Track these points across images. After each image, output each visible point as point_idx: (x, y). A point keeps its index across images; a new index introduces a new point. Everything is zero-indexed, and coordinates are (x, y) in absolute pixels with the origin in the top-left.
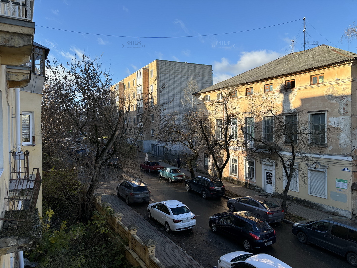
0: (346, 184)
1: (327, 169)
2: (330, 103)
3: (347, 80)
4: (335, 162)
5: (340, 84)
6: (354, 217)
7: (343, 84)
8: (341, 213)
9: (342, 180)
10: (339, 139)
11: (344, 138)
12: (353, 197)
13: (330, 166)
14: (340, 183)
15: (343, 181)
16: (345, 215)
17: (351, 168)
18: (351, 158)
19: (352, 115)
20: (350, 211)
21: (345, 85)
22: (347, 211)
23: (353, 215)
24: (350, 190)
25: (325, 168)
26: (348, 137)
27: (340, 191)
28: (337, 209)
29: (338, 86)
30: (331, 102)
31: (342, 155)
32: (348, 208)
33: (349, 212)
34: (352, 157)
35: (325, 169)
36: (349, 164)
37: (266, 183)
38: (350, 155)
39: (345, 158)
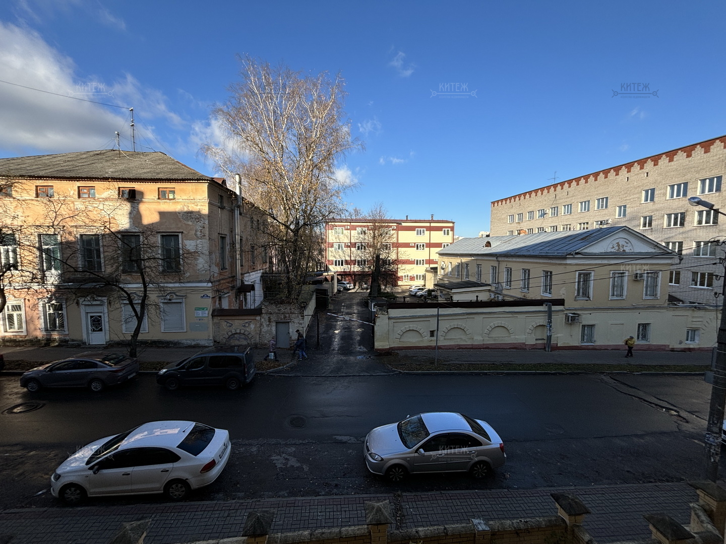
0: (207, 312)
1: (184, 299)
2: (185, 224)
3: (203, 200)
4: (194, 290)
5: (196, 204)
6: (215, 343)
7: (199, 204)
8: (202, 343)
9: (201, 308)
10: (196, 265)
11: (202, 263)
12: (214, 324)
13: (188, 295)
14: (200, 312)
15: (203, 309)
16: (207, 345)
17: (210, 295)
18: (210, 284)
19: (210, 238)
20: (211, 338)
21: (201, 205)
22: (208, 340)
23: (215, 341)
24: (211, 317)
25: (181, 297)
26: (206, 262)
27: (200, 320)
28: (198, 340)
29: (193, 205)
30: (185, 222)
31: (201, 282)
32: (209, 336)
33: (211, 340)
34: (211, 282)
35: (182, 299)
36: (208, 290)
37: (90, 332)
38: (210, 281)
39: (205, 284)
